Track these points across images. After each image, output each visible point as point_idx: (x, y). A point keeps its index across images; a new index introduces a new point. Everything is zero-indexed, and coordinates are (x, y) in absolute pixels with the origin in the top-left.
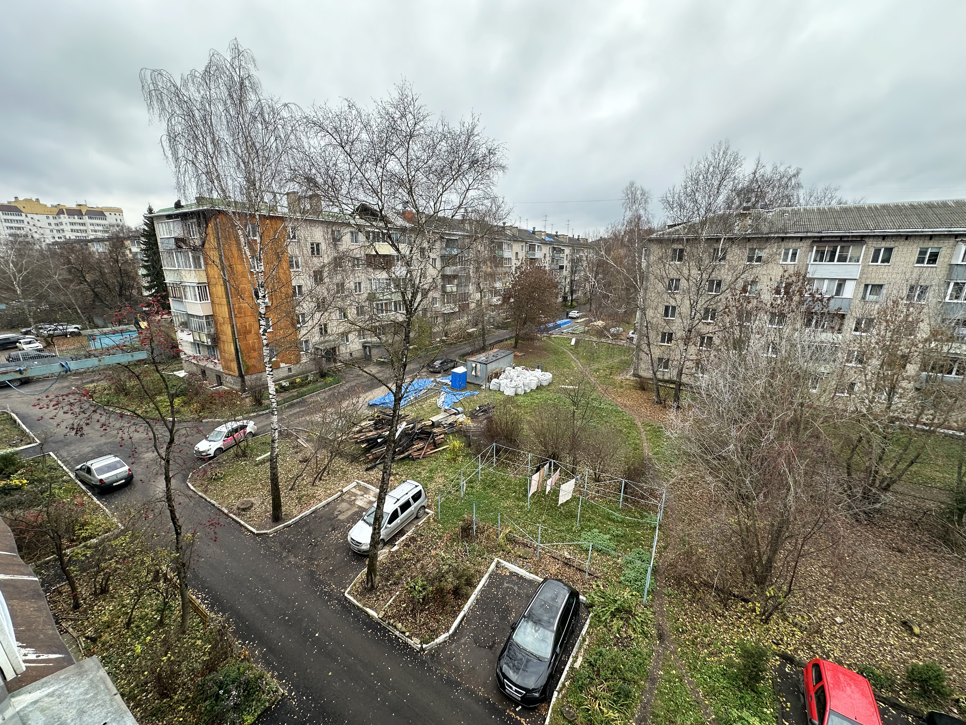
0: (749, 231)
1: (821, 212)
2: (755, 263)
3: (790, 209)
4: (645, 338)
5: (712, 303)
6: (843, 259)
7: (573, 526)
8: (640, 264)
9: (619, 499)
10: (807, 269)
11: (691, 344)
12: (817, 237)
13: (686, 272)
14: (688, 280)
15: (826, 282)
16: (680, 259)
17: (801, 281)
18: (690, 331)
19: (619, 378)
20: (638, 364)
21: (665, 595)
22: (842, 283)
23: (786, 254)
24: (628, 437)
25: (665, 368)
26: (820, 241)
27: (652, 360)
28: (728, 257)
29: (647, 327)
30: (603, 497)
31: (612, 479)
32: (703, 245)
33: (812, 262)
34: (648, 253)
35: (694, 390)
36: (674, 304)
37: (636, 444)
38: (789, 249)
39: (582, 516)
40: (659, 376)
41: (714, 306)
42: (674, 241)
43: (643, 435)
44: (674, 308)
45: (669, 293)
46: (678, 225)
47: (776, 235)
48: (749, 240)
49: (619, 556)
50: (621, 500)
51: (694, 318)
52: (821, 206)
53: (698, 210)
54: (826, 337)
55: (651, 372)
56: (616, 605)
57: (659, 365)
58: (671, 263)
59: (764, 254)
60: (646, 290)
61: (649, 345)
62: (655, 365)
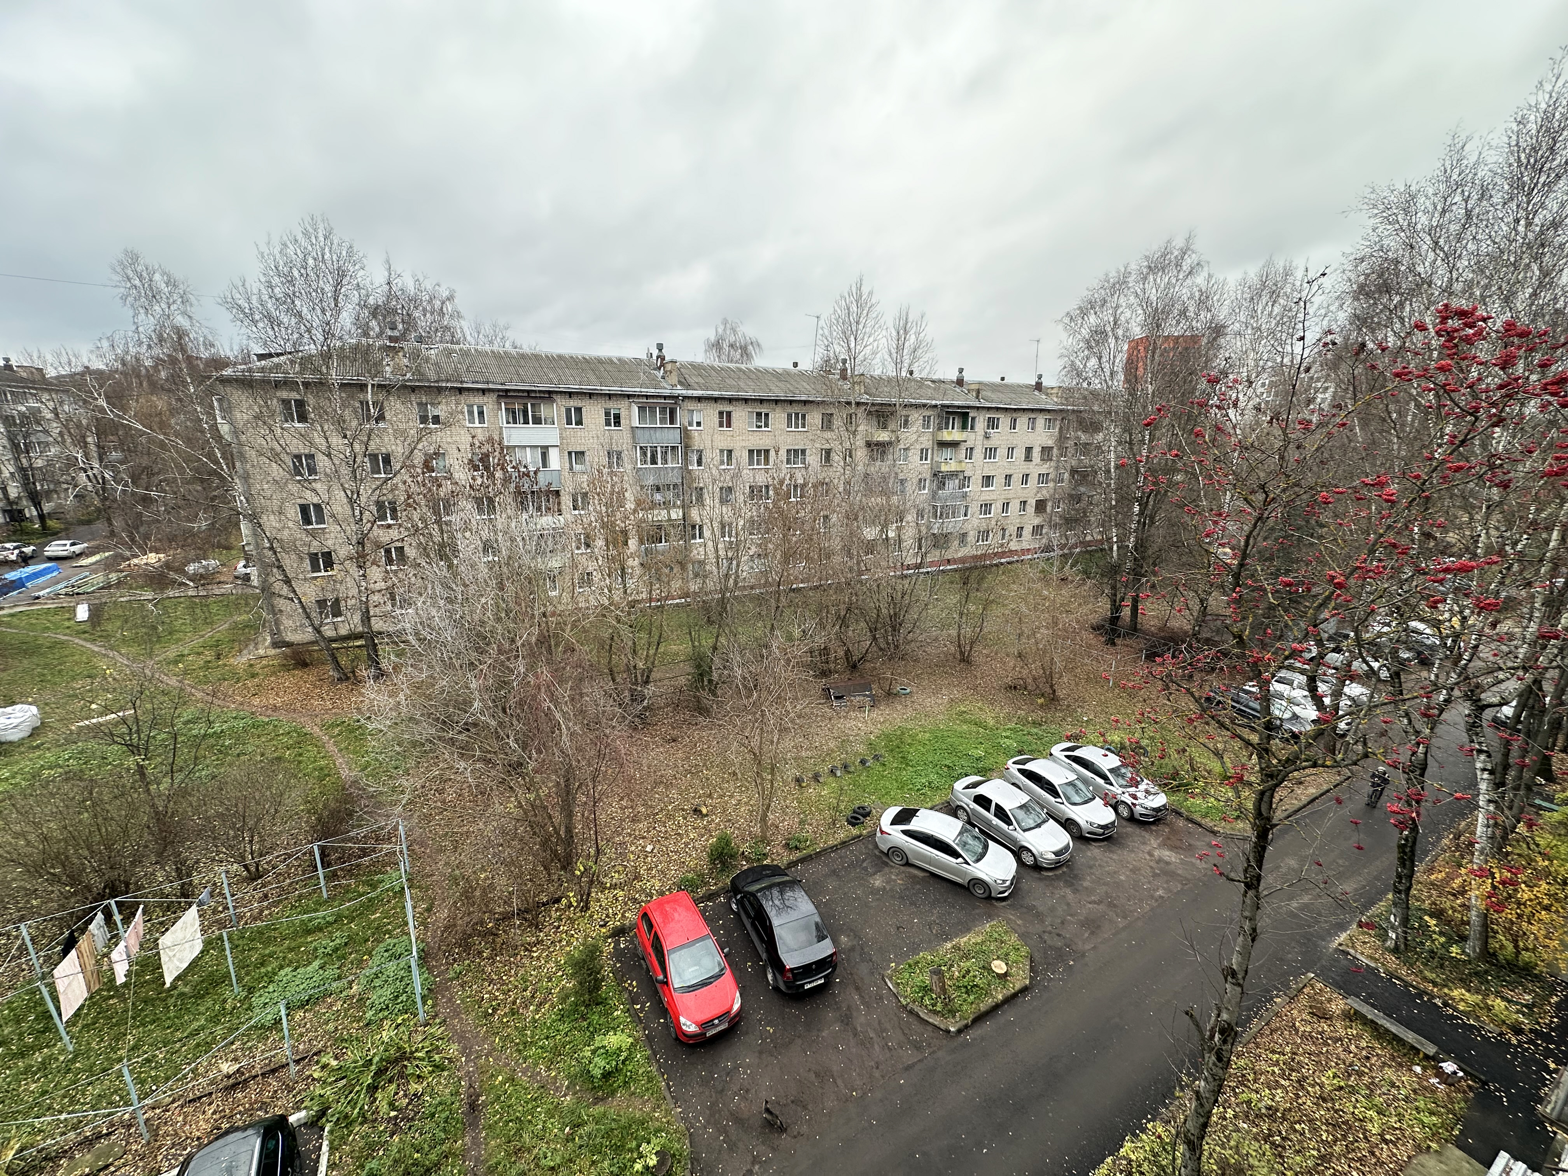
0: (409, 375)
1: (496, 355)
2: (431, 426)
3: (457, 347)
4: (275, 570)
5: (385, 491)
6: (537, 421)
7: (225, 1001)
8: (214, 428)
9: (319, 883)
10: (501, 434)
11: (368, 564)
12: (502, 390)
13: (320, 441)
14: (329, 455)
15: (528, 449)
16: (303, 418)
17: (498, 450)
18: (360, 543)
19: (241, 661)
20: (277, 623)
21: (452, 980)
22: (545, 451)
23: (471, 413)
24: (300, 762)
25: (334, 616)
26: (507, 396)
27: (303, 607)
28: (388, 416)
29: (271, 548)
30: (280, 901)
31: (290, 856)
32: (337, 396)
33: (505, 425)
34: (225, 405)
35: (396, 639)
36: (316, 500)
37: (322, 769)
38: (472, 406)
39: (240, 966)
40: (328, 631)
41: (390, 497)
42: (278, 385)
43: (331, 747)
44: (318, 507)
45: (299, 481)
46: (278, 355)
47: (449, 385)
48: (413, 389)
49: (350, 983)
50: (322, 883)
51: (361, 520)
52: (495, 348)
53: (309, 331)
54: (546, 521)
55: (310, 629)
56: (373, 1067)
57: (321, 613)
58: (286, 425)
59: (441, 411)
60: (246, 478)
61: (288, 581)
62: (313, 615)
